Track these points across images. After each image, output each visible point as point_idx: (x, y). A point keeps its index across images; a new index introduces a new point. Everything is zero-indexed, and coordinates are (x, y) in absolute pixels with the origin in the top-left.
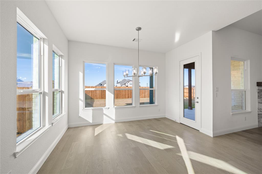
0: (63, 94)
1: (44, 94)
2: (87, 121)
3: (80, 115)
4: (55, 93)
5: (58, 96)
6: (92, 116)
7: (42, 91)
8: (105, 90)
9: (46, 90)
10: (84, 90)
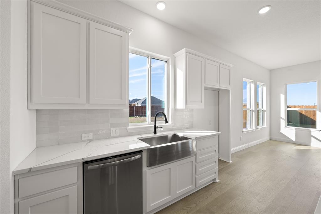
0: (265, 113)
1: (253, 111)
2: (290, 139)
3: (281, 131)
4: (259, 112)
5: (261, 113)
6: (296, 135)
7: (251, 109)
8: (316, 111)
9: (254, 109)
10: (285, 110)
